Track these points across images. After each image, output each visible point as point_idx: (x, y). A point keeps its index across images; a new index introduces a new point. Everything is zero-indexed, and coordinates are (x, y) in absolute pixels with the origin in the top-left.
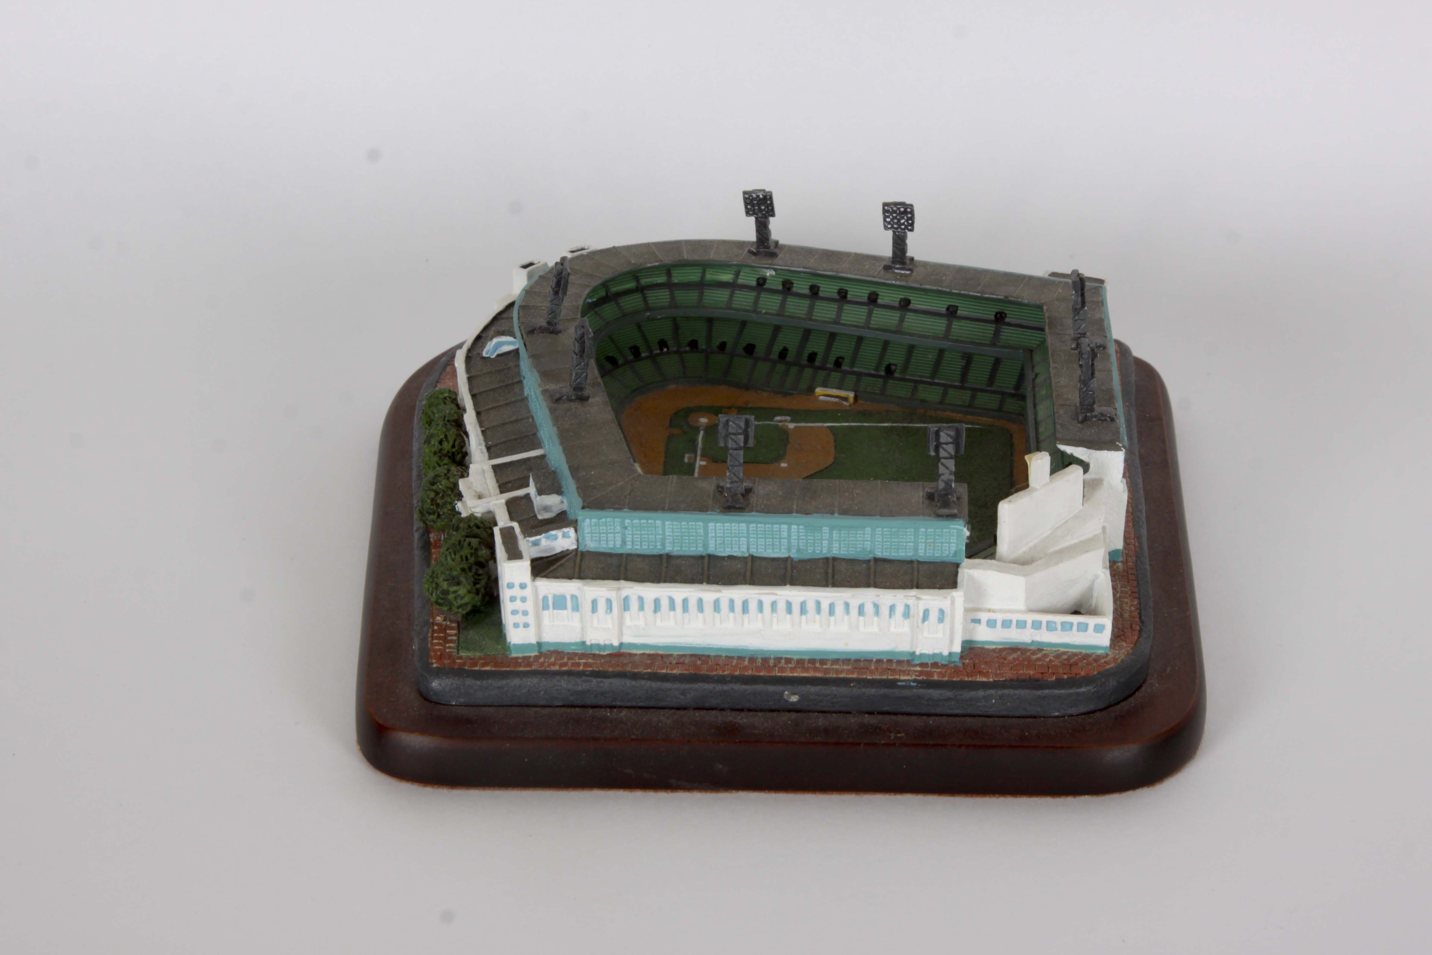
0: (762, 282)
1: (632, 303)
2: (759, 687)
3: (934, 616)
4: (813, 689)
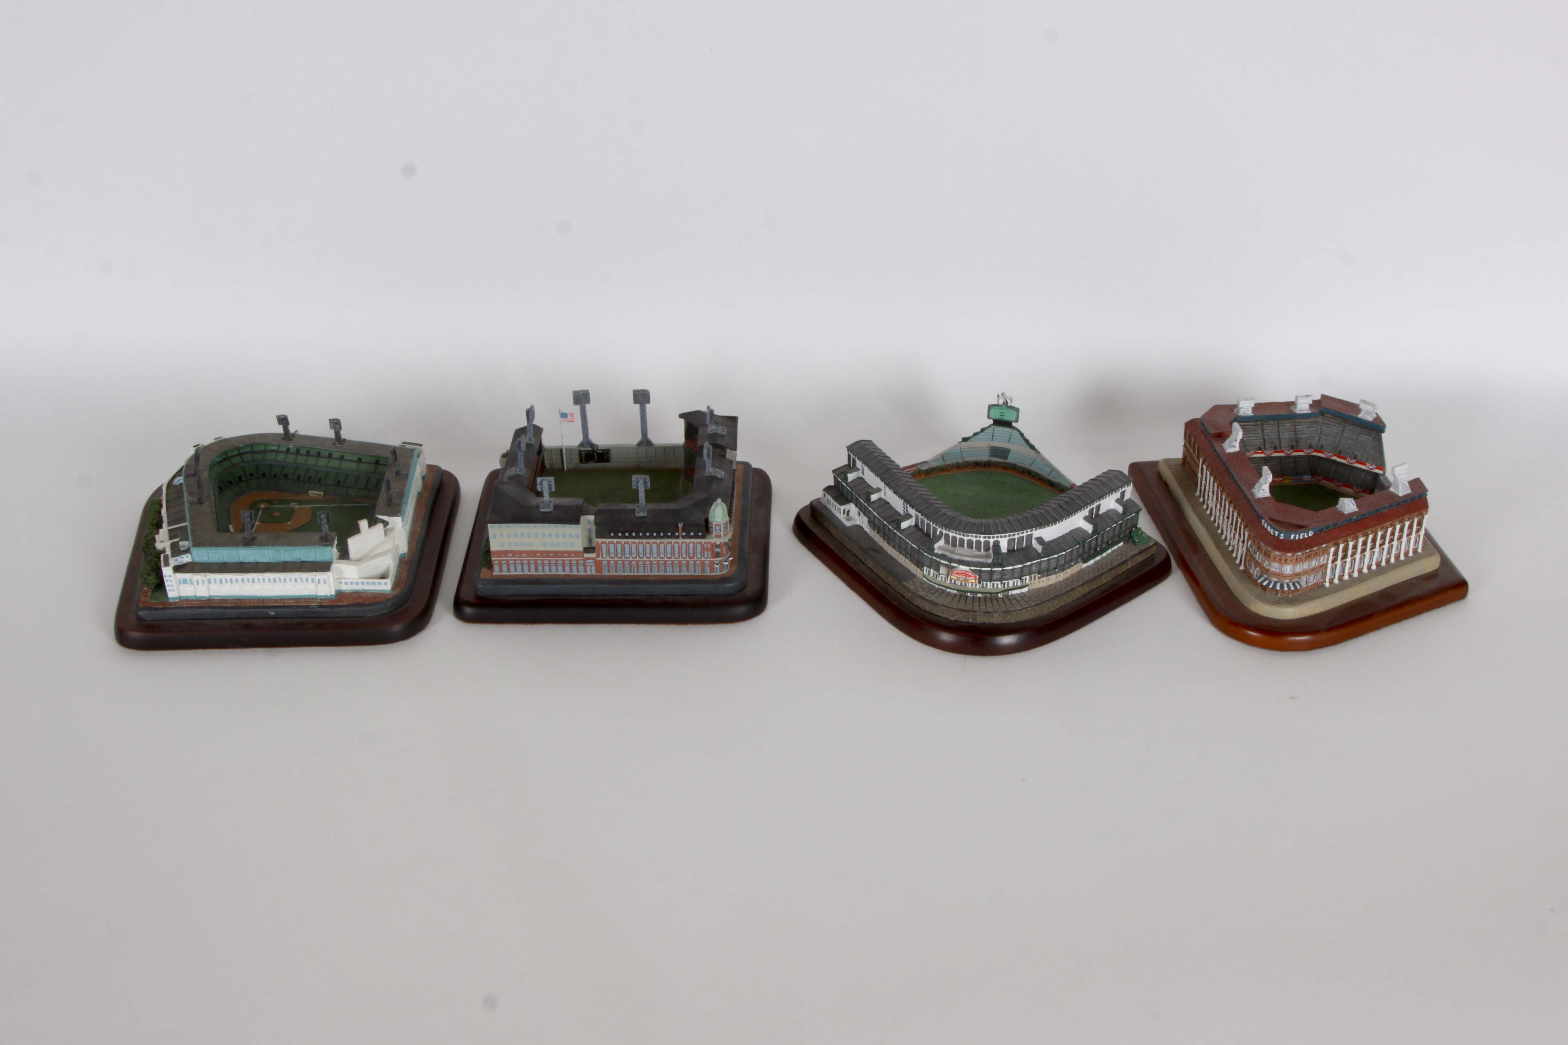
0: (288, 450)
1: (235, 460)
2: (259, 610)
3: (322, 581)
4: (279, 610)
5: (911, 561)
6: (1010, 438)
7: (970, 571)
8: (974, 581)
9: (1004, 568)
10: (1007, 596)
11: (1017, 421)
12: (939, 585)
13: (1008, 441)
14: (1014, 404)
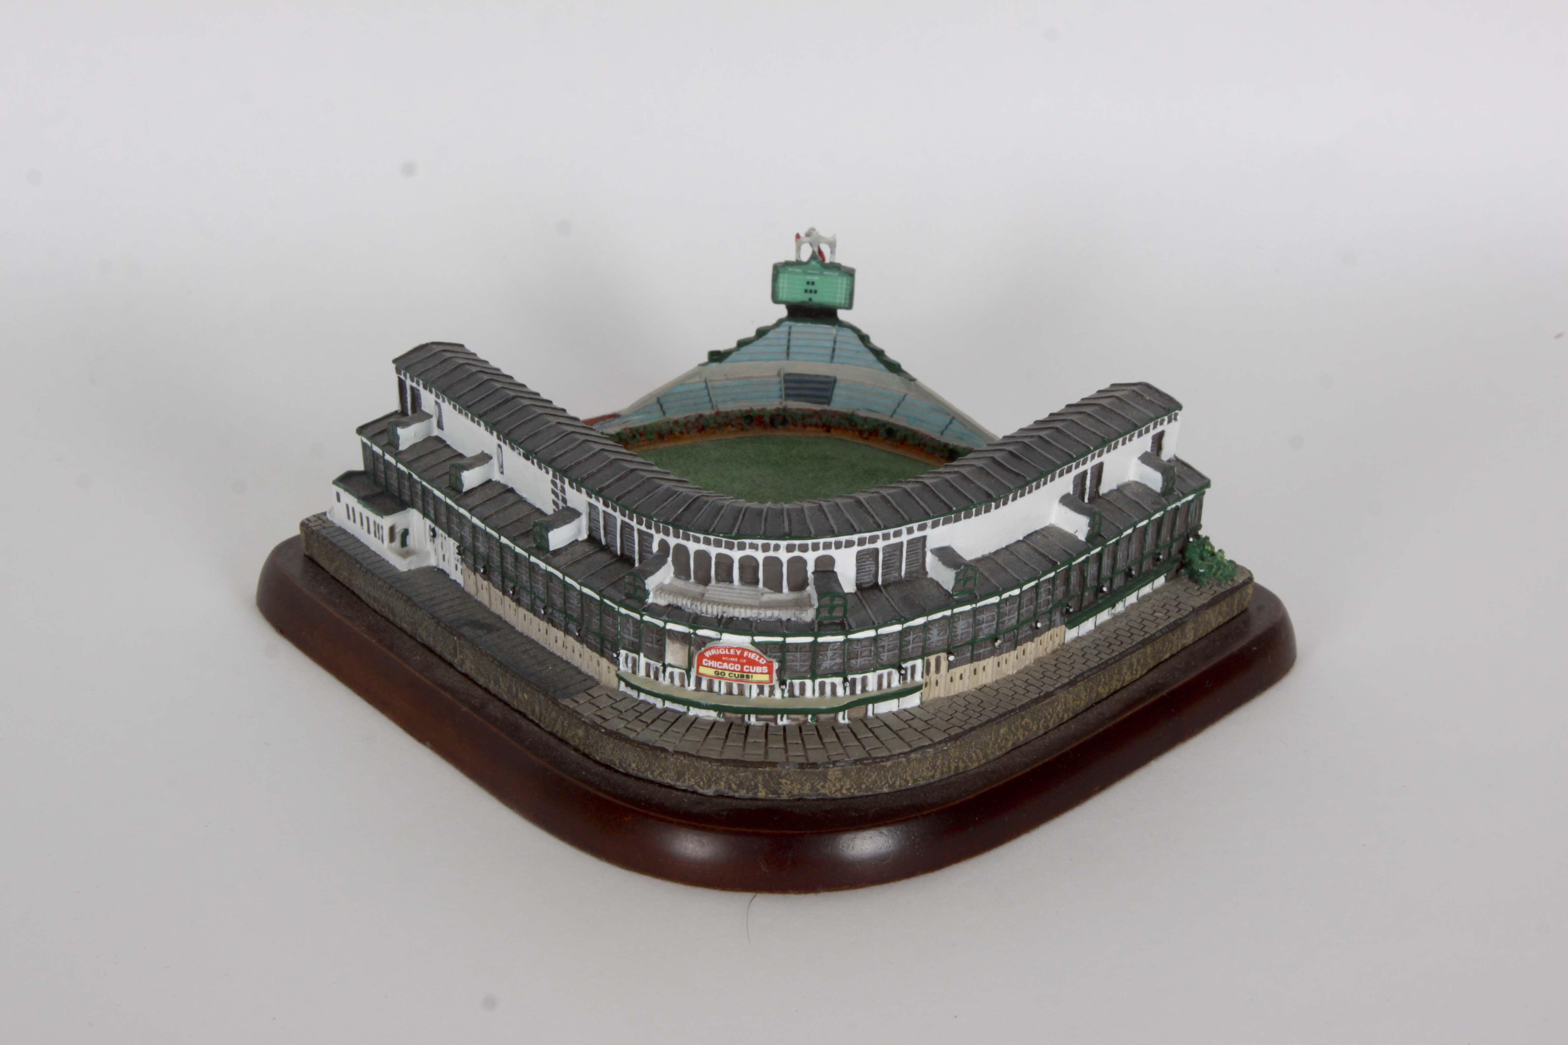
5: (581, 639)
6: (834, 350)
7: (752, 648)
8: (766, 678)
9: (852, 636)
10: (863, 720)
11: (849, 306)
12: (665, 698)
13: (828, 358)
14: (842, 258)
